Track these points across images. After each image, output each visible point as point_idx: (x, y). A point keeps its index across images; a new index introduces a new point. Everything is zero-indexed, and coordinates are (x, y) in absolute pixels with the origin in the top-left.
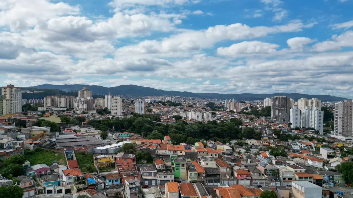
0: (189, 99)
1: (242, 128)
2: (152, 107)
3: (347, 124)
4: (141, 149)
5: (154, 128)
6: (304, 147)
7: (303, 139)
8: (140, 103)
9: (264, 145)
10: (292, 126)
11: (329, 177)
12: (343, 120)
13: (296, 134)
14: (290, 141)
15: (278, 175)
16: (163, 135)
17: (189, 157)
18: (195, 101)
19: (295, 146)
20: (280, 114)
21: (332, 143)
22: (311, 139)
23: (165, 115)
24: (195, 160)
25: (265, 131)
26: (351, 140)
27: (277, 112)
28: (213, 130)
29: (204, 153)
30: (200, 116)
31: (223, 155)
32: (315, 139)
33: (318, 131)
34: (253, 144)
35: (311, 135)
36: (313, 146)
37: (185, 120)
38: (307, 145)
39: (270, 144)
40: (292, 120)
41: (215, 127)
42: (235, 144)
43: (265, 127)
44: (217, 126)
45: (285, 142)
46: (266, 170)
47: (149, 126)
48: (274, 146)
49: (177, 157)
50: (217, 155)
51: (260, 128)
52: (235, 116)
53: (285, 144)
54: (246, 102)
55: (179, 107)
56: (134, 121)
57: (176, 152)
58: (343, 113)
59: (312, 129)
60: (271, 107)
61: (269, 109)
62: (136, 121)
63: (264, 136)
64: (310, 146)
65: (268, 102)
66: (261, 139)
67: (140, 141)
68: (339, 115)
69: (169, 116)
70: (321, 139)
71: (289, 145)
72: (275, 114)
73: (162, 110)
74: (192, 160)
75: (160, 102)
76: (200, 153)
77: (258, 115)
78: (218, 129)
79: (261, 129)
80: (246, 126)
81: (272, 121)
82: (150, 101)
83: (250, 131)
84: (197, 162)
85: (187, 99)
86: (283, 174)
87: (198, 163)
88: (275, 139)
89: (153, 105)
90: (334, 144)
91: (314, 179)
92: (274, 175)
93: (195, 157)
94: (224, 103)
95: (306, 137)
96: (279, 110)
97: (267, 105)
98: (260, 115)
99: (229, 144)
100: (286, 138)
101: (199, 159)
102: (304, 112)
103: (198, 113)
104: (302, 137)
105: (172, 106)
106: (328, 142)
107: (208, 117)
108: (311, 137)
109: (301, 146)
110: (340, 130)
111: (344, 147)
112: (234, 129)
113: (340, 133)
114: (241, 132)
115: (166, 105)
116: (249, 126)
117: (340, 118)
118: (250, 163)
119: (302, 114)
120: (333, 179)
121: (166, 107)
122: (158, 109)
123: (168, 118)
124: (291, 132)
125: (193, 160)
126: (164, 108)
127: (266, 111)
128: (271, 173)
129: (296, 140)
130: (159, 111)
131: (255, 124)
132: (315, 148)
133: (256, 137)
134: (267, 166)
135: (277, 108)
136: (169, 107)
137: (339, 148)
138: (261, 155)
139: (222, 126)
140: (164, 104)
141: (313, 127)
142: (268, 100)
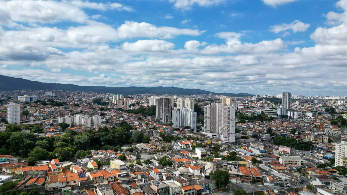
0: (74, 93)
1: (132, 132)
2: (29, 109)
3: (213, 122)
4: (25, 187)
5: (36, 143)
6: (184, 147)
7: (182, 139)
8: (15, 108)
9: (152, 149)
10: (173, 126)
11: (206, 185)
12: (210, 120)
13: (178, 135)
14: (173, 142)
15: (169, 191)
16: (47, 151)
17: (84, 187)
18: (80, 95)
19: (177, 147)
20: (164, 114)
21: (204, 141)
22: (189, 139)
23: (46, 118)
24: (91, 189)
25: (153, 133)
26: (216, 136)
27: (161, 111)
28: (105, 139)
29: (100, 178)
30: (89, 121)
31: (119, 178)
32: (192, 138)
33: (193, 129)
34: (142, 149)
35: (188, 134)
36: (190, 145)
37: (72, 129)
38: (185, 145)
39: (156, 147)
40: (173, 120)
41: (106, 135)
42: (126, 150)
43: (153, 129)
44: (108, 133)
45: (169, 143)
46: (158, 190)
47: (29, 141)
48: (160, 148)
49: (71, 190)
50: (113, 178)
51: (148, 130)
52: (124, 116)
53: (169, 145)
54: (133, 96)
55: (63, 106)
56: (9, 137)
57: (68, 182)
58: (210, 114)
59: (189, 127)
60: (155, 106)
61: (154, 108)
62: (11, 137)
63: (152, 138)
64: (188, 145)
65: (153, 100)
66: (150, 142)
67: (21, 170)
68: (207, 116)
69: (53, 120)
70: (196, 138)
71: (171, 146)
72: (159, 114)
73: (43, 111)
74: (87, 190)
75: (39, 101)
76: (95, 179)
77: (145, 114)
78: (110, 137)
79: (149, 132)
80: (136, 129)
81: (157, 119)
82: (24, 101)
83: (140, 135)
84: (93, 191)
85: (71, 94)
86: (172, 190)
87: (95, 192)
88: (161, 141)
89: (30, 105)
90: (205, 141)
91: (196, 190)
92: (165, 192)
93: (90, 186)
94: (111, 98)
95: (185, 137)
96: (163, 109)
97: (152, 104)
98: (147, 114)
99: (120, 151)
100: (170, 140)
101: (96, 187)
102: (183, 112)
103: (86, 116)
104: (182, 137)
105: (54, 105)
106: (201, 141)
107: (98, 121)
108: (188, 137)
109: (182, 146)
110: (208, 128)
111: (212, 144)
112: (124, 135)
113: (208, 130)
114: (131, 137)
115: (47, 104)
116: (138, 130)
117: (208, 118)
118: (144, 182)
119: (181, 113)
120: (208, 187)
121: (47, 108)
122: (37, 110)
123: (51, 122)
124: (174, 133)
125: (89, 190)
126: (44, 109)
127: (151, 110)
128: (163, 191)
129: (178, 140)
130: (38, 112)
131: (144, 127)
132: (192, 147)
133: (145, 141)
134: (159, 185)
135: (161, 107)
136: (51, 107)
137: (209, 145)
138: (153, 171)
139: (113, 133)
140: (45, 104)
141: (189, 125)
142: (153, 99)
